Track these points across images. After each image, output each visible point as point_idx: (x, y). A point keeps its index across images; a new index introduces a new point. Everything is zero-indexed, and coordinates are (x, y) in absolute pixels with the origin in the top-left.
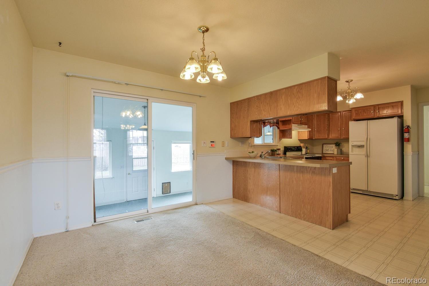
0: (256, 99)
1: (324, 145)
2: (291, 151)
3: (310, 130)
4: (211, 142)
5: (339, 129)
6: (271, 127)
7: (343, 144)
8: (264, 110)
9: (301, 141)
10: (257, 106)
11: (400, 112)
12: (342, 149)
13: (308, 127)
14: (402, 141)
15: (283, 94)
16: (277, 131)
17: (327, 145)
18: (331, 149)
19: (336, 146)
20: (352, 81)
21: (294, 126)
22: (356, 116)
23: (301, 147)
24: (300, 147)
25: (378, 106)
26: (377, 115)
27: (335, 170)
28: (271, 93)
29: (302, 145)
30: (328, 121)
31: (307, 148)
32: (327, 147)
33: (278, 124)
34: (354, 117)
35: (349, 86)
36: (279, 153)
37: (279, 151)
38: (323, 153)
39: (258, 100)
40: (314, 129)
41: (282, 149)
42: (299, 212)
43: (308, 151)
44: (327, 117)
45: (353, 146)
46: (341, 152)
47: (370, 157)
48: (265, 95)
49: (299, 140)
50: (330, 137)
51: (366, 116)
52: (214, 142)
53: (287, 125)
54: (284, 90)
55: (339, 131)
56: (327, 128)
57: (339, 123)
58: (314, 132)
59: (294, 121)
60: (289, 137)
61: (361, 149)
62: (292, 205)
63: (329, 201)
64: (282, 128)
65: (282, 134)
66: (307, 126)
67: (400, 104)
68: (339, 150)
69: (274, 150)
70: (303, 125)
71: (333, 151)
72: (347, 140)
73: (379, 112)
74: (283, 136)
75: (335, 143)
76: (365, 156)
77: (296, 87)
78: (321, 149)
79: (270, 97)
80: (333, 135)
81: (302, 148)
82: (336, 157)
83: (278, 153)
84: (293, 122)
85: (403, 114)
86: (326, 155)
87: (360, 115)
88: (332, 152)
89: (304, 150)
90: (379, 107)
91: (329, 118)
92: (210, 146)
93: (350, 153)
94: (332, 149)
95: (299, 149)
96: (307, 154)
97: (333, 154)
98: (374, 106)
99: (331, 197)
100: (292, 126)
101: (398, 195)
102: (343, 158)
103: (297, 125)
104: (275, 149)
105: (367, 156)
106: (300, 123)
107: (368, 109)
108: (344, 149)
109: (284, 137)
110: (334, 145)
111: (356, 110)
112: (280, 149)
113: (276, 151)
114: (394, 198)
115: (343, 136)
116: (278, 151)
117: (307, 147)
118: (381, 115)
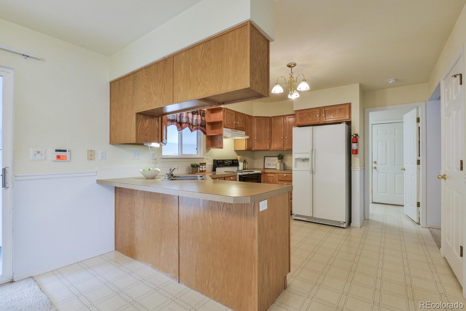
0: (143, 74)
1: (266, 158)
2: (222, 166)
3: (248, 137)
4: (57, 151)
5: (282, 138)
6: (192, 131)
7: (286, 157)
8: (155, 93)
9: (238, 152)
10: (145, 86)
11: (347, 118)
12: (286, 163)
13: (246, 134)
14: (350, 152)
15: (182, 61)
16: (203, 137)
17: (269, 158)
18: (273, 164)
19: (279, 159)
20: (295, 65)
21: (226, 132)
22: (300, 121)
23: (237, 160)
24: (235, 160)
25: (324, 108)
26: (324, 120)
27: (263, 206)
28: (165, 60)
29: (239, 158)
30: (270, 127)
31: (245, 162)
32: (269, 160)
33: (205, 127)
34: (298, 123)
35: (292, 73)
36: (204, 169)
37: (204, 166)
38: (264, 169)
39: (146, 75)
40: (253, 136)
41: (209, 164)
42: (207, 282)
43: (247, 166)
44: (268, 121)
45: (297, 159)
46: (285, 168)
47: (315, 173)
48: (157, 64)
49: (235, 151)
50: (272, 148)
51: (311, 121)
52: (65, 151)
53: (216, 129)
54: (184, 53)
55: (282, 140)
56: (268, 136)
57: (282, 131)
58: (253, 141)
59: (226, 124)
60: (219, 146)
61: (305, 163)
62: (196, 270)
63: (253, 267)
64: (211, 133)
65: (210, 142)
66: (244, 133)
67: (347, 106)
68: (282, 164)
69: (195, 165)
70: (239, 131)
71: (276, 165)
72: (290, 151)
73: (325, 116)
74: (211, 145)
75: (278, 156)
76: (310, 173)
77: (201, 46)
78: (263, 163)
79: (163, 69)
80: (276, 146)
81: (238, 162)
82: (278, 173)
83: (201, 169)
84: (225, 126)
85: (351, 119)
86: (267, 171)
87: (305, 120)
88: (274, 167)
89: (241, 165)
90: (326, 109)
91: (271, 123)
92: (55, 158)
93: (294, 168)
94: (275, 163)
95: (234, 163)
96: (245, 169)
97: (276, 169)
98: (320, 109)
99: (257, 259)
100: (223, 131)
101: (345, 223)
102: (285, 175)
103: (230, 130)
104: (198, 163)
105: (313, 172)
106: (234, 127)
107: (314, 112)
108: (287, 163)
109: (212, 147)
110: (277, 158)
111: (301, 114)
112: (205, 163)
113: (197, 166)
114: (342, 226)
115: (286, 146)
116: (201, 166)
117: (244, 160)
118: (327, 120)
